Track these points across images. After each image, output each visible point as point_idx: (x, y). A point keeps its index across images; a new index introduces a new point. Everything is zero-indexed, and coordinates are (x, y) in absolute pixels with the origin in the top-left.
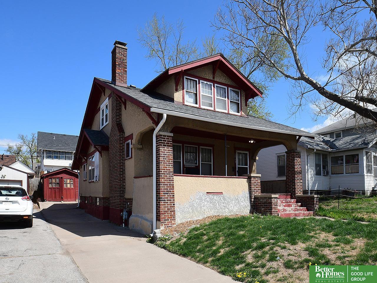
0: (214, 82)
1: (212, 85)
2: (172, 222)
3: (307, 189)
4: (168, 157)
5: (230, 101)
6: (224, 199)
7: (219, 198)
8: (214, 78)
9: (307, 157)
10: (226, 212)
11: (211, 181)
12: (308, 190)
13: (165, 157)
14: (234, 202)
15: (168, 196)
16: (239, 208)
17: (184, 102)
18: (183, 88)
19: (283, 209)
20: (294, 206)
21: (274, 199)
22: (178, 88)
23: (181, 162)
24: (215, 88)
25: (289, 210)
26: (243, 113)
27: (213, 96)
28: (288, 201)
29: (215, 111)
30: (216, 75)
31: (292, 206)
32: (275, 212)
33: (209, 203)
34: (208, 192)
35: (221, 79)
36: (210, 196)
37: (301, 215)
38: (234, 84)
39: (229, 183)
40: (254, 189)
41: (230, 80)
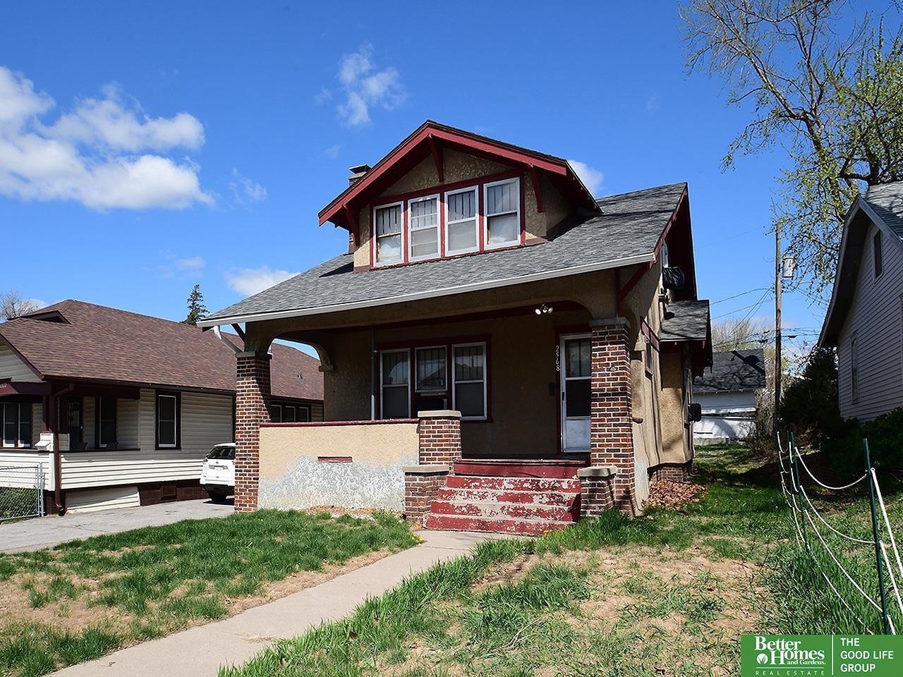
2: (251, 509)
4: (247, 394)
5: (488, 218)
6: (354, 471)
7: (343, 470)
8: (442, 179)
10: (356, 500)
11: (328, 432)
13: (243, 395)
14: (377, 479)
15: (247, 463)
16: (389, 494)
17: (372, 263)
18: (370, 235)
19: (466, 507)
20: (541, 502)
21: (411, 476)
22: (361, 238)
23: (407, 387)
24: (444, 202)
25: (492, 511)
26: (529, 236)
27: (439, 225)
28: (547, 486)
29: (444, 258)
30: (447, 168)
31: (531, 501)
32: (414, 510)
33: (321, 479)
34: (322, 456)
35: (462, 173)
36: (325, 464)
37: (508, 529)
38: (502, 168)
39: (370, 437)
40: (427, 450)
41: (489, 164)
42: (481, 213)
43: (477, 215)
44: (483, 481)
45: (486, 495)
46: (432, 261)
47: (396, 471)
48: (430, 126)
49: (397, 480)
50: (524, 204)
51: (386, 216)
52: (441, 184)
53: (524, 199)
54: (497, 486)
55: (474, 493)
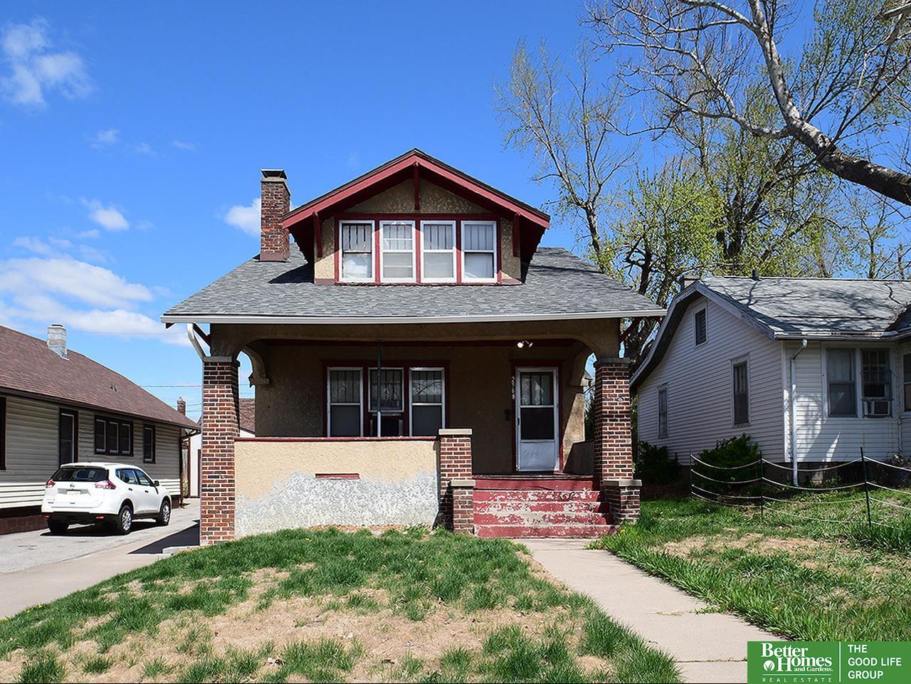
0: (417, 217)
1: (414, 225)
2: (225, 533)
3: (788, 460)
4: (220, 405)
5: (466, 253)
6: (362, 488)
7: (348, 487)
8: (417, 208)
9: (791, 362)
10: (365, 518)
11: (328, 448)
12: (792, 463)
13: (213, 405)
14: (389, 495)
15: (219, 481)
16: (405, 509)
17: (337, 278)
18: (335, 248)
19: (509, 517)
20: (571, 511)
21: (460, 490)
22: (324, 249)
23: (359, 406)
24: (419, 230)
25: (534, 520)
26: (505, 276)
27: (414, 251)
28: (568, 497)
29: (419, 284)
30: (423, 198)
31: (562, 510)
32: (463, 521)
33: (321, 497)
34: (320, 473)
35: (439, 206)
36: (325, 481)
37: (559, 533)
38: (479, 210)
39: (380, 453)
40: (448, 466)
41: (466, 203)
42: (459, 247)
43: (455, 248)
44: (508, 494)
45: (519, 506)
46: (407, 285)
47: (411, 487)
48: (416, 154)
49: (413, 496)
50: (500, 247)
51: (353, 232)
52: (417, 212)
53: (500, 242)
54: (522, 498)
55: (508, 505)
